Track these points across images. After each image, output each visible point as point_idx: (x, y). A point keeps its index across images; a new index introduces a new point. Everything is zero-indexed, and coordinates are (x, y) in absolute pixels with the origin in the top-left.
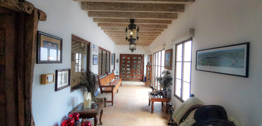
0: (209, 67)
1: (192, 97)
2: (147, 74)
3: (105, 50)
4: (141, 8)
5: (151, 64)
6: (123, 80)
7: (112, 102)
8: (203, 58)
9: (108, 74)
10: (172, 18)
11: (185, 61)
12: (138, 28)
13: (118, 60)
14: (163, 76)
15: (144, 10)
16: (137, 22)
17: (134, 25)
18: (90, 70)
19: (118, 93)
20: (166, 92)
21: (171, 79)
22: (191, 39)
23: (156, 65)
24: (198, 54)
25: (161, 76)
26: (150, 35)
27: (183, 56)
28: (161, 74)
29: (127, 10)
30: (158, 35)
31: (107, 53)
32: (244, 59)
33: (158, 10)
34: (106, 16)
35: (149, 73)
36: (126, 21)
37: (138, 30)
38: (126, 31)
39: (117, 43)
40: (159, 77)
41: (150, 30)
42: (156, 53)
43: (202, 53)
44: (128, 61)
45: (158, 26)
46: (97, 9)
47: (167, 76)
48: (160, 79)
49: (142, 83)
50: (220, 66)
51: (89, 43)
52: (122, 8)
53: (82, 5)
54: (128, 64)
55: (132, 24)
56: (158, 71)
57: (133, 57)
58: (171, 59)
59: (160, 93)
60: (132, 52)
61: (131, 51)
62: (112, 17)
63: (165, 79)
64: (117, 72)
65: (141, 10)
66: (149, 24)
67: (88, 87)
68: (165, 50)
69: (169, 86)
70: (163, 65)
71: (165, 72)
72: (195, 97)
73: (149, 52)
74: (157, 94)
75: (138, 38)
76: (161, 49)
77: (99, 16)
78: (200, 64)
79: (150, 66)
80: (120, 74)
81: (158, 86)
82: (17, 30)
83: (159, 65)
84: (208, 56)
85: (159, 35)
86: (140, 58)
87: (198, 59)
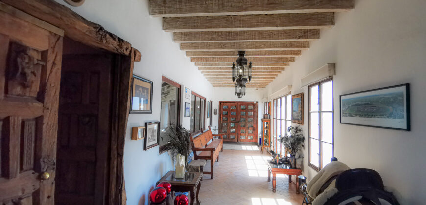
0: (359, 118)
1: (334, 161)
2: (263, 132)
3: (199, 96)
4: (255, 36)
5: (270, 116)
6: (225, 142)
7: (211, 173)
8: (350, 106)
9: (202, 132)
10: (301, 47)
11: (323, 111)
12: (250, 64)
13: (216, 110)
14: (289, 134)
15: (259, 39)
16: (248, 54)
17: (244, 60)
18: (180, 125)
19: (218, 161)
20: (295, 159)
21: (303, 139)
22: (331, 78)
23: (279, 117)
24: (343, 100)
25: (286, 134)
26: (268, 72)
27: (320, 104)
28: (286, 131)
29: (236, 40)
30: (280, 72)
31: (202, 100)
32: (403, 106)
33: (280, 38)
34: (203, 49)
35: (267, 131)
36: (231, 53)
37: (250, 67)
38: (233, 68)
39: (216, 85)
40: (283, 135)
41: (268, 65)
42: (277, 99)
43: (349, 99)
44: (232, 112)
45: (279, 59)
46: (194, 40)
47: (296, 134)
48: (285, 139)
49: (256, 148)
50: (374, 117)
51: (180, 86)
52: (228, 37)
53: (174, 36)
54: (232, 116)
55: (243, 57)
56: (281, 128)
57: (240, 106)
58: (301, 108)
59: (286, 161)
60: (240, 97)
61: (238, 97)
62: (213, 49)
63: (292, 140)
64: (215, 130)
65: (255, 39)
66: (266, 56)
67: (179, 148)
68: (293, 94)
69: (300, 150)
70: (289, 117)
71: (293, 128)
72: (338, 160)
73: (265, 98)
74: (281, 162)
75: (250, 77)
76: (285, 93)
77: (194, 48)
78: (345, 115)
79: (267, 119)
80: (219, 132)
81: (282, 151)
82: (113, 73)
83: (283, 117)
84: (358, 103)
85: (282, 71)
86: (250, 107)
87: (343, 107)
